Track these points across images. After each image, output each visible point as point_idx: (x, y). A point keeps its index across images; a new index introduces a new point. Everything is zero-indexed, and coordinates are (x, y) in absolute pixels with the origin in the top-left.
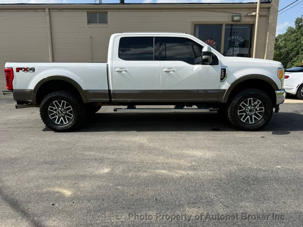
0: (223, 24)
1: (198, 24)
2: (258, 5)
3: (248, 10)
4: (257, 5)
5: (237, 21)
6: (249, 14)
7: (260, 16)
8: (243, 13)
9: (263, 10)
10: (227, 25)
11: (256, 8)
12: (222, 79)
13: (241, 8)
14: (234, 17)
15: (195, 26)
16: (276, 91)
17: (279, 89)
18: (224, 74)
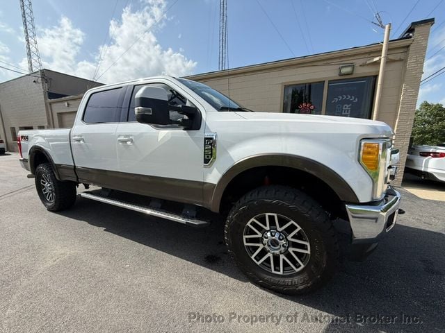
0: (324, 81)
1: (290, 85)
2: (384, 45)
3: (367, 56)
4: (382, 45)
5: (348, 74)
6: (368, 62)
7: (388, 62)
8: (358, 62)
9: (393, 52)
10: (330, 82)
11: (381, 51)
12: (206, 161)
13: (354, 55)
14: (340, 69)
15: (286, 87)
16: (348, 207)
17: (361, 201)
18: (210, 150)
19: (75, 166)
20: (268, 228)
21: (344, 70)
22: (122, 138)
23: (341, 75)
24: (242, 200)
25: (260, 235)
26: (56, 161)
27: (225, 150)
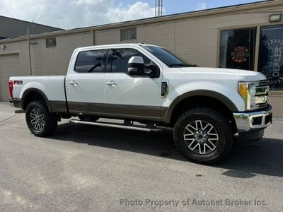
5: (277, 21)
10: (262, 27)
12: (163, 95)
13: (281, 5)
14: (270, 16)
15: (222, 32)
16: (234, 114)
17: (240, 110)
18: (165, 88)
19: (67, 102)
20: (197, 129)
21: (274, 18)
22: (108, 82)
23: (270, 21)
24: (183, 115)
25: (193, 134)
26: (50, 98)
27: (173, 89)
